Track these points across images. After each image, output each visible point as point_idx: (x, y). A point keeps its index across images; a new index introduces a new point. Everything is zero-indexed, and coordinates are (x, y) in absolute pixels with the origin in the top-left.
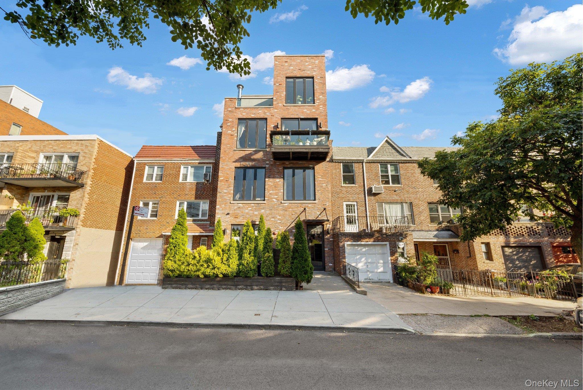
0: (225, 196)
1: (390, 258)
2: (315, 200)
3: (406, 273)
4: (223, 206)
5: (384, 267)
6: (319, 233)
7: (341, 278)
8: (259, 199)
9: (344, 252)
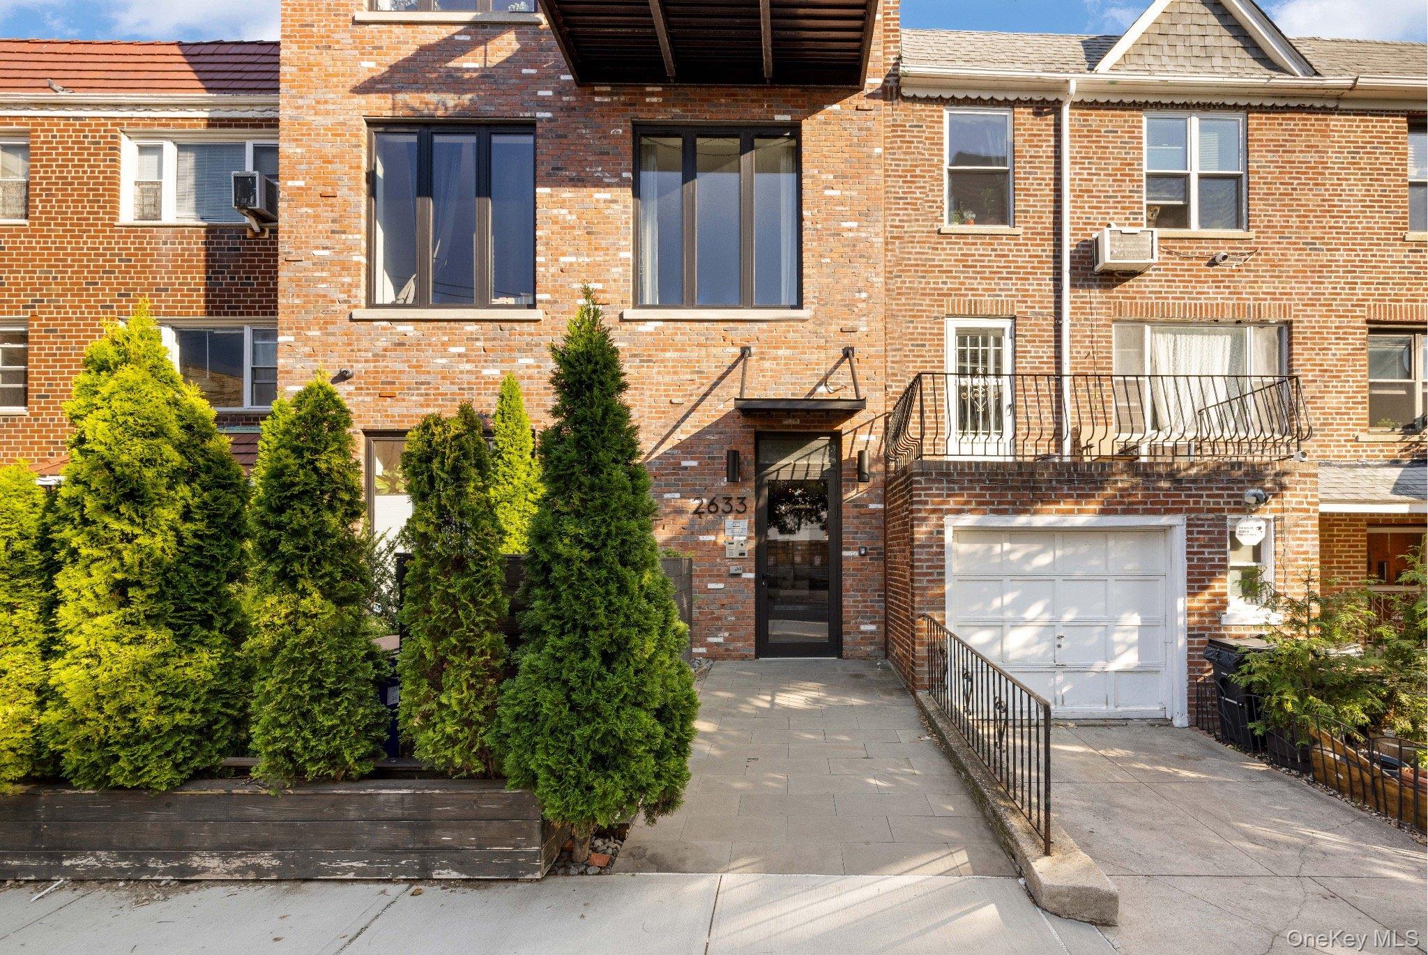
0: (323, 280)
1: (1181, 604)
2: (799, 305)
3: (1302, 698)
4: (314, 333)
5: (1143, 646)
6: (815, 475)
7: (913, 712)
8: (511, 301)
9: (938, 572)
